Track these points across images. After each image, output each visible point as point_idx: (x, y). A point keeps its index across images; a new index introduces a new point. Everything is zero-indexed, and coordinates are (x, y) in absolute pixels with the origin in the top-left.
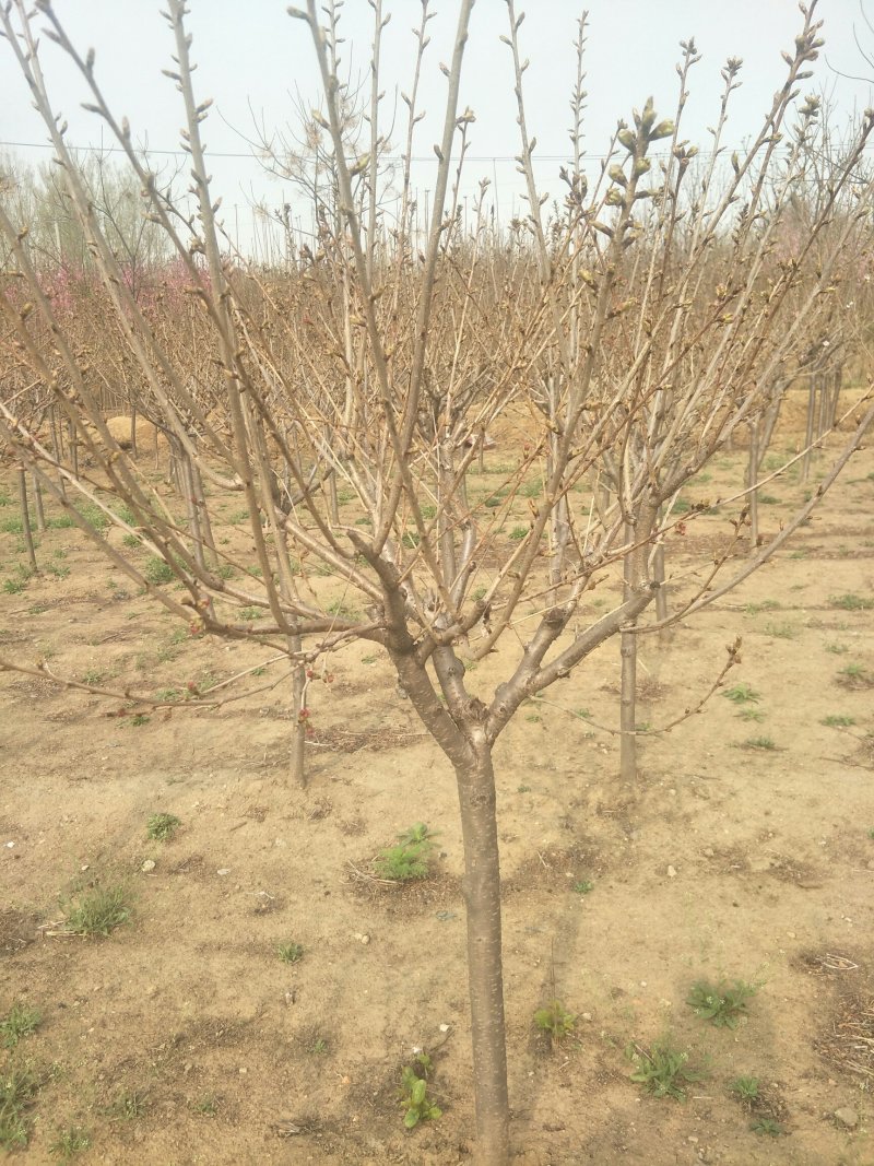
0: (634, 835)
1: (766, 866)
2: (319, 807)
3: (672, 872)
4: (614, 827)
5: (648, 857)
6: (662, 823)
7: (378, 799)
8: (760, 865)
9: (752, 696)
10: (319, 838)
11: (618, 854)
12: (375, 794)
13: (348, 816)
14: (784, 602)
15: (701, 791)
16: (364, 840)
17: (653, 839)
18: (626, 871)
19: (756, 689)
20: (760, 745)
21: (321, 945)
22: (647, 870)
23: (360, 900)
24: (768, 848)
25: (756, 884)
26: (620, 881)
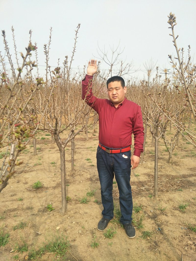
0: (75, 178)
1: (95, 179)
2: (18, 181)
3: (81, 182)
4: (71, 177)
5: (77, 181)
6: (79, 176)
7: (29, 179)
8: (94, 179)
9: (90, 160)
10: (19, 185)
11: (72, 181)
12: (28, 178)
13: (24, 182)
14: (93, 147)
15: (84, 171)
16: (28, 185)
17: (78, 178)
18: (74, 183)
19: (90, 158)
20: (92, 165)
21: (25, 198)
22: (77, 182)
23: (30, 192)
24: (95, 177)
25: (94, 182)
26: (73, 184)
